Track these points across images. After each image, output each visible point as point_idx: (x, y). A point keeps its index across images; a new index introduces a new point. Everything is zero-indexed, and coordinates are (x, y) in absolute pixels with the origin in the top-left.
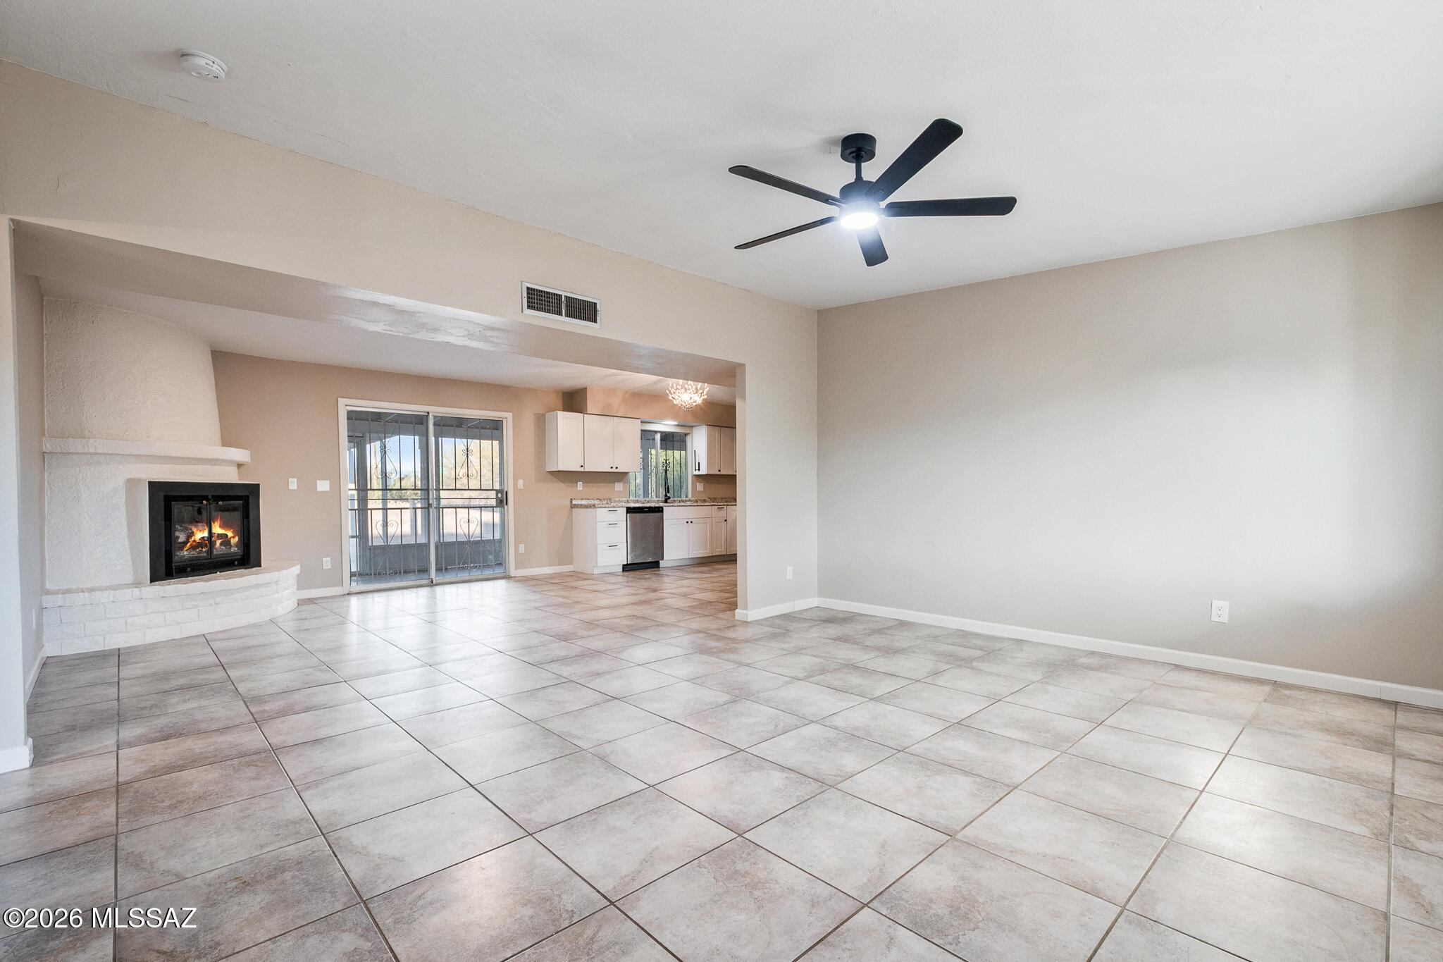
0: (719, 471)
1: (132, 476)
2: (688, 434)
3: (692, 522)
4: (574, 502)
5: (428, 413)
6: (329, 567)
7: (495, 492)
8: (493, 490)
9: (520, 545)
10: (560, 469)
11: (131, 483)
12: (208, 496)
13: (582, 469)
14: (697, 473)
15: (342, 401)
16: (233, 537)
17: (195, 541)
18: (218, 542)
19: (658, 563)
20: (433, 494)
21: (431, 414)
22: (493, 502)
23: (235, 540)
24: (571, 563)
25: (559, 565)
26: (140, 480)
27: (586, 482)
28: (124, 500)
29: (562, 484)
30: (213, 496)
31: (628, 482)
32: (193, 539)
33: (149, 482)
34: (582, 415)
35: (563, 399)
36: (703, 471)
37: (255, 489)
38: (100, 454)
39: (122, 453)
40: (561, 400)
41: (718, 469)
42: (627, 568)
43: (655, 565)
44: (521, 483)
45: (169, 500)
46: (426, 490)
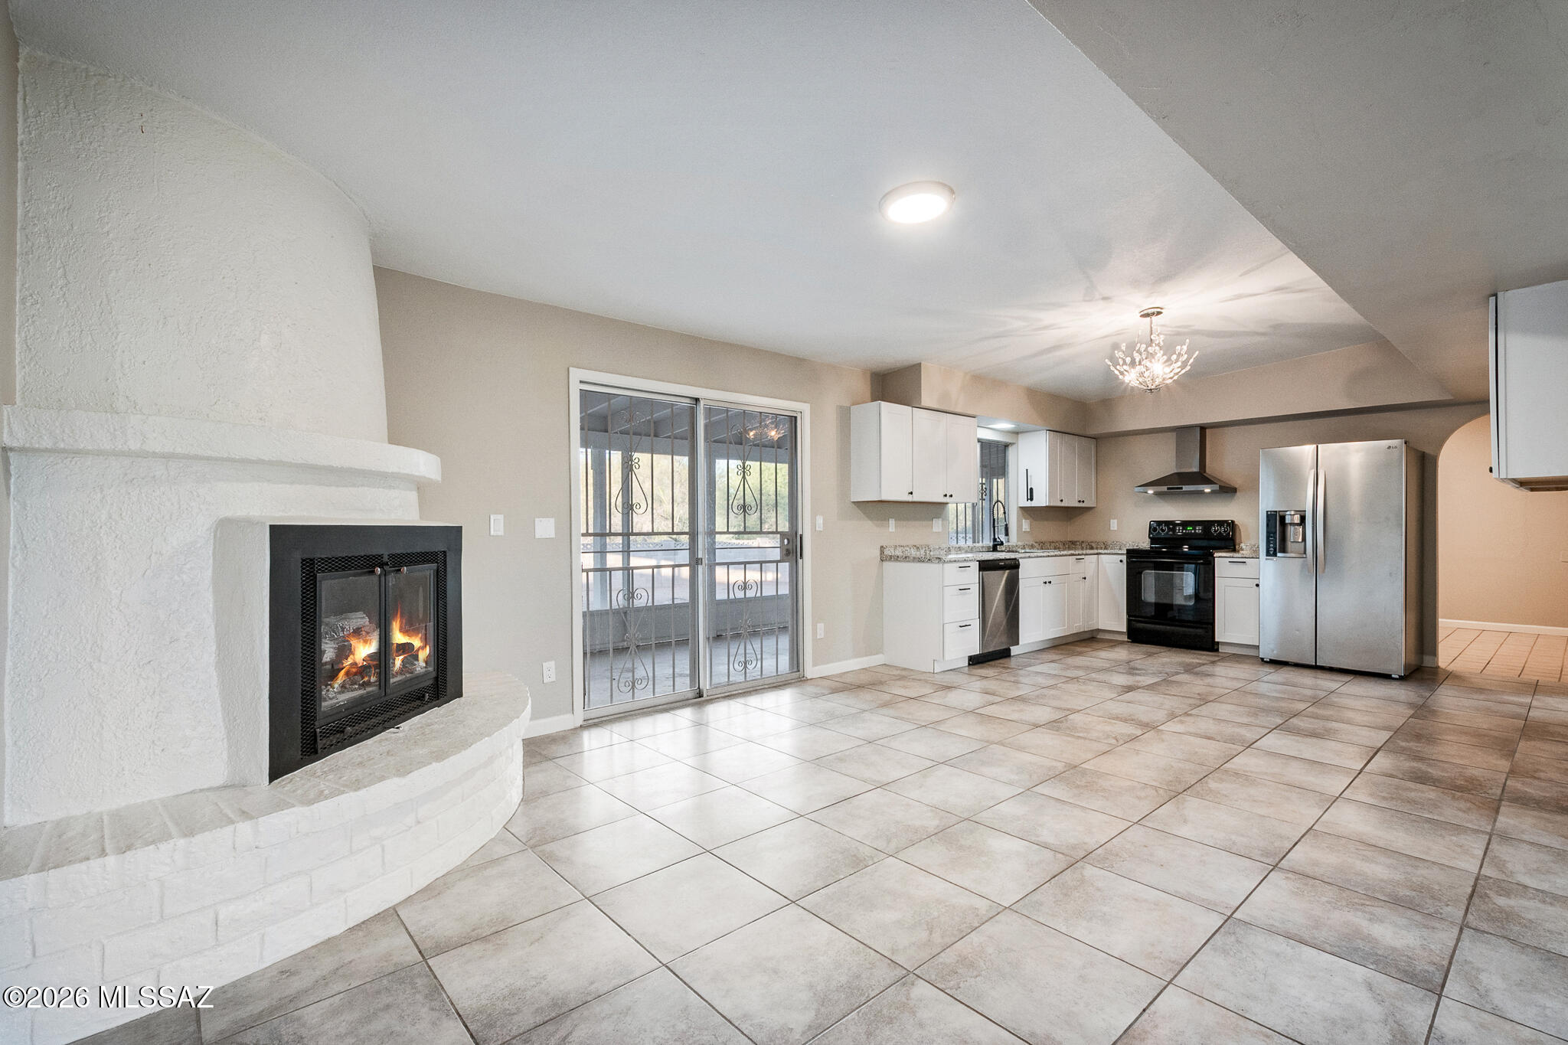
0: (1062, 501)
1: (229, 513)
2: (1012, 444)
3: (1050, 582)
4: (887, 552)
5: (697, 400)
6: (553, 679)
7: (779, 535)
8: (777, 532)
9: (818, 625)
10: (884, 498)
11: (227, 530)
12: (381, 556)
13: (910, 498)
14: (1029, 504)
15: (576, 375)
16: (423, 648)
17: (355, 664)
18: (398, 661)
19: (1008, 650)
20: (701, 540)
21: (702, 403)
22: (776, 554)
23: (423, 654)
24: (879, 651)
25: (866, 656)
26: (249, 523)
27: (900, 520)
28: (209, 573)
29: (870, 522)
30: (391, 556)
31: (945, 519)
32: (350, 661)
33: (274, 529)
34: (910, 408)
35: (871, 384)
36: (1041, 500)
37: (454, 534)
38: (154, 455)
39: (209, 453)
40: (869, 383)
41: (1059, 498)
42: (975, 661)
43: (1005, 654)
44: (820, 520)
45: (311, 570)
46: (693, 534)
